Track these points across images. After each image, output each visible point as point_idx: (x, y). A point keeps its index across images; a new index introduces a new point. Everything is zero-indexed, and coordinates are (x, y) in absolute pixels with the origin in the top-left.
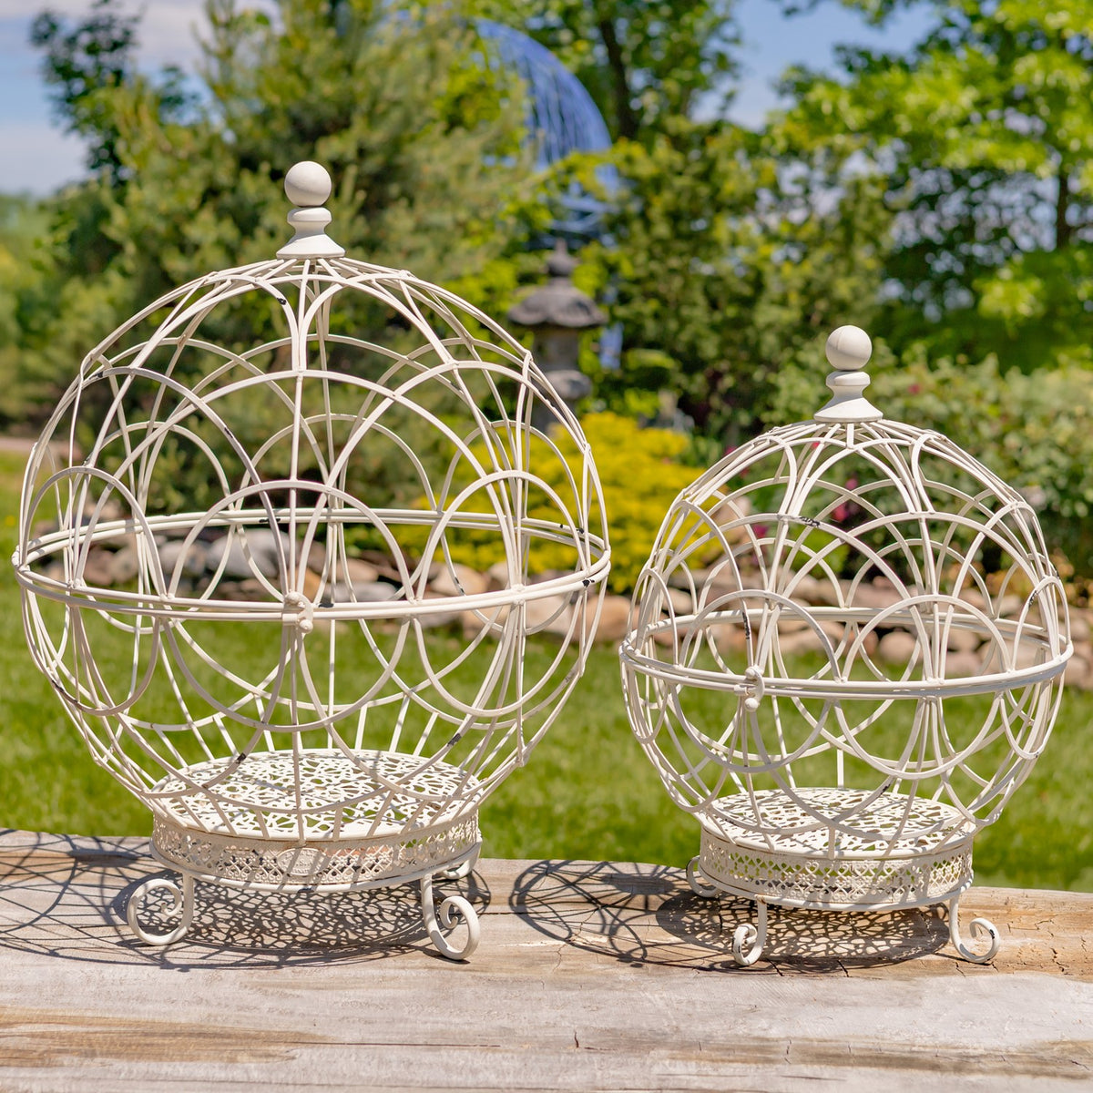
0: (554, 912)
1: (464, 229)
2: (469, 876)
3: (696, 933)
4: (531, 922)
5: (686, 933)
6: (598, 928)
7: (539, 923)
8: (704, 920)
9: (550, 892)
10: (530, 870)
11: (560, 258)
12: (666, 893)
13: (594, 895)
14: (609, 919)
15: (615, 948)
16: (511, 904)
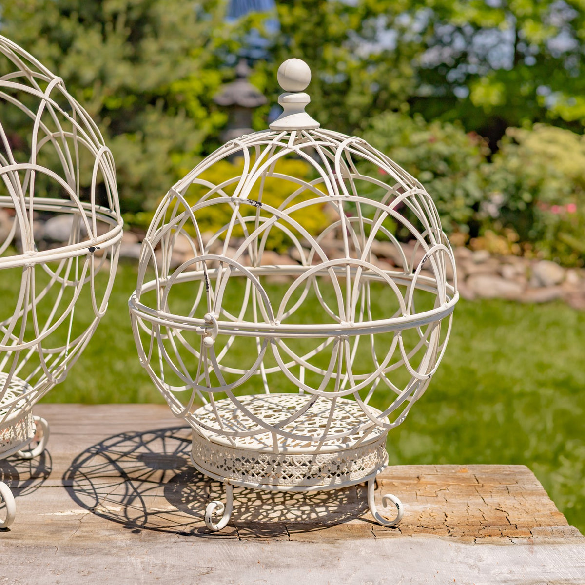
0: (92, 485)
1: (187, 52)
2: (42, 455)
3: (188, 501)
4: (72, 493)
5: (180, 502)
6: (119, 499)
7: (78, 495)
8: (198, 491)
9: (94, 468)
10: (88, 451)
11: (243, 68)
12: (178, 468)
13: (126, 471)
14: (131, 490)
15: (126, 516)
16: (63, 478)
